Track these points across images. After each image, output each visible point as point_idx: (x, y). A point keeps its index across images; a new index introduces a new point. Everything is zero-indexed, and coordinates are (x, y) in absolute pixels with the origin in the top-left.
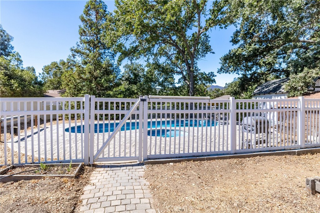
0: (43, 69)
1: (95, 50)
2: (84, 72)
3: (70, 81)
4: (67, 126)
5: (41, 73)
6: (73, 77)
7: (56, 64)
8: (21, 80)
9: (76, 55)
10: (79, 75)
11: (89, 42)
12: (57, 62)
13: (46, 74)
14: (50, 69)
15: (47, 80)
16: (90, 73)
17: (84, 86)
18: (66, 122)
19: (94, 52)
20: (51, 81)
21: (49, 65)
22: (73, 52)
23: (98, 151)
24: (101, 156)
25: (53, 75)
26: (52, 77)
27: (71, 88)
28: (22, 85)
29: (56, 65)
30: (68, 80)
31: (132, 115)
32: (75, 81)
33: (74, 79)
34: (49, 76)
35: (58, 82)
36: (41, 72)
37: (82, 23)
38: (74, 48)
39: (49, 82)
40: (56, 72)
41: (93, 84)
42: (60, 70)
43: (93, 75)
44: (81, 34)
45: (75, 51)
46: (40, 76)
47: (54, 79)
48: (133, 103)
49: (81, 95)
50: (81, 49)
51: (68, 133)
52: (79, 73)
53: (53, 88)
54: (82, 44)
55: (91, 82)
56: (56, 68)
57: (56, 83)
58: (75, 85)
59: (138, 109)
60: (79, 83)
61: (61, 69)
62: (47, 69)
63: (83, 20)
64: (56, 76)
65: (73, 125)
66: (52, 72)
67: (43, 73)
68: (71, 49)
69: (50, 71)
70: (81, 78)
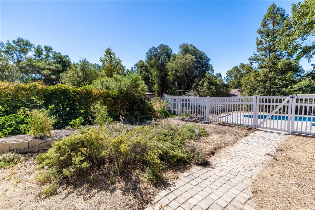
0: (227, 74)
1: (271, 54)
2: (260, 75)
3: (248, 83)
4: (245, 114)
5: (225, 77)
6: (250, 80)
7: (237, 67)
8: (216, 85)
9: (253, 63)
10: (255, 78)
11: (265, 49)
12: (237, 66)
13: (229, 77)
14: (232, 73)
15: (229, 81)
16: (265, 75)
17: (259, 86)
18: (244, 112)
19: (270, 57)
20: (232, 82)
21: (231, 69)
22: (251, 60)
23: (260, 123)
24: (262, 126)
25: (234, 77)
26: (233, 79)
27: (248, 88)
28: (216, 88)
29: (237, 69)
30: (246, 83)
31: (283, 106)
32: (252, 83)
33: (251, 81)
34: (231, 78)
35: (238, 82)
36: (226, 75)
37: (260, 35)
38: (252, 58)
39: (231, 83)
40: (237, 74)
41: (267, 84)
42: (239, 72)
43: (268, 76)
44: (258, 45)
45: (253, 60)
46: (225, 79)
47: (235, 80)
48: (284, 100)
49: (256, 93)
50: (258, 56)
51: (245, 117)
52: (255, 77)
53: (234, 87)
54: (259, 52)
55: (265, 82)
56: (236, 71)
57: (237, 83)
58: (251, 86)
59: (288, 102)
60: (255, 84)
61: (241, 71)
62: (230, 73)
63: (260, 32)
64: (237, 77)
65: (247, 114)
66: (233, 75)
67: (227, 77)
68: (249, 58)
69: (232, 74)
70: (257, 80)
